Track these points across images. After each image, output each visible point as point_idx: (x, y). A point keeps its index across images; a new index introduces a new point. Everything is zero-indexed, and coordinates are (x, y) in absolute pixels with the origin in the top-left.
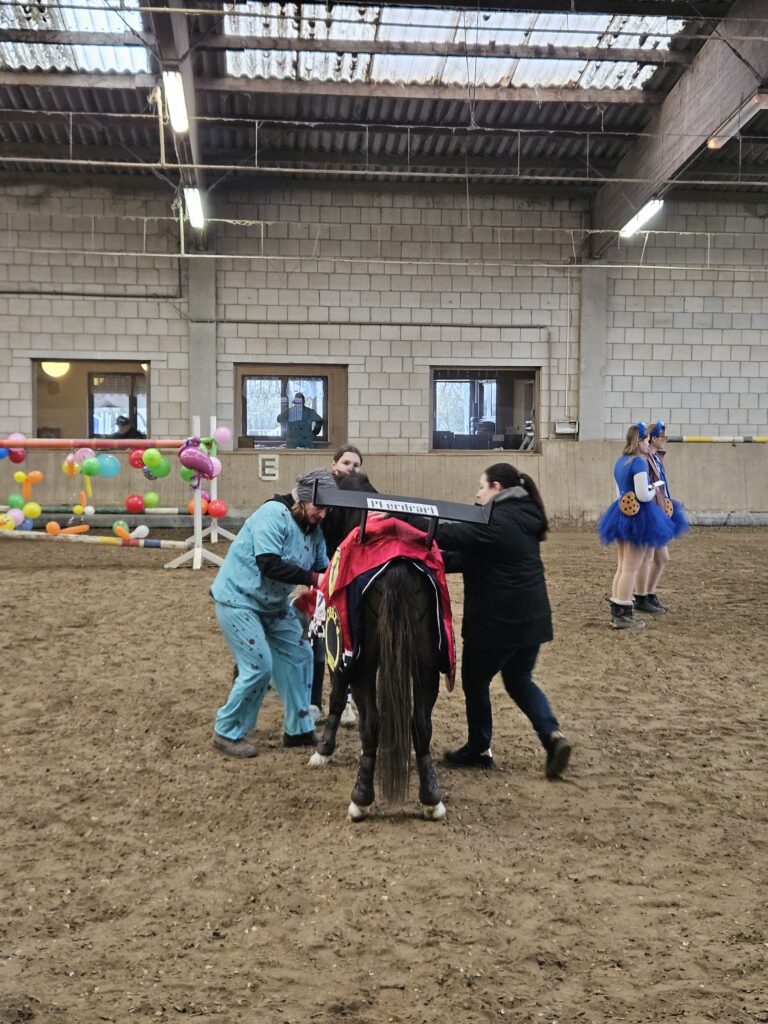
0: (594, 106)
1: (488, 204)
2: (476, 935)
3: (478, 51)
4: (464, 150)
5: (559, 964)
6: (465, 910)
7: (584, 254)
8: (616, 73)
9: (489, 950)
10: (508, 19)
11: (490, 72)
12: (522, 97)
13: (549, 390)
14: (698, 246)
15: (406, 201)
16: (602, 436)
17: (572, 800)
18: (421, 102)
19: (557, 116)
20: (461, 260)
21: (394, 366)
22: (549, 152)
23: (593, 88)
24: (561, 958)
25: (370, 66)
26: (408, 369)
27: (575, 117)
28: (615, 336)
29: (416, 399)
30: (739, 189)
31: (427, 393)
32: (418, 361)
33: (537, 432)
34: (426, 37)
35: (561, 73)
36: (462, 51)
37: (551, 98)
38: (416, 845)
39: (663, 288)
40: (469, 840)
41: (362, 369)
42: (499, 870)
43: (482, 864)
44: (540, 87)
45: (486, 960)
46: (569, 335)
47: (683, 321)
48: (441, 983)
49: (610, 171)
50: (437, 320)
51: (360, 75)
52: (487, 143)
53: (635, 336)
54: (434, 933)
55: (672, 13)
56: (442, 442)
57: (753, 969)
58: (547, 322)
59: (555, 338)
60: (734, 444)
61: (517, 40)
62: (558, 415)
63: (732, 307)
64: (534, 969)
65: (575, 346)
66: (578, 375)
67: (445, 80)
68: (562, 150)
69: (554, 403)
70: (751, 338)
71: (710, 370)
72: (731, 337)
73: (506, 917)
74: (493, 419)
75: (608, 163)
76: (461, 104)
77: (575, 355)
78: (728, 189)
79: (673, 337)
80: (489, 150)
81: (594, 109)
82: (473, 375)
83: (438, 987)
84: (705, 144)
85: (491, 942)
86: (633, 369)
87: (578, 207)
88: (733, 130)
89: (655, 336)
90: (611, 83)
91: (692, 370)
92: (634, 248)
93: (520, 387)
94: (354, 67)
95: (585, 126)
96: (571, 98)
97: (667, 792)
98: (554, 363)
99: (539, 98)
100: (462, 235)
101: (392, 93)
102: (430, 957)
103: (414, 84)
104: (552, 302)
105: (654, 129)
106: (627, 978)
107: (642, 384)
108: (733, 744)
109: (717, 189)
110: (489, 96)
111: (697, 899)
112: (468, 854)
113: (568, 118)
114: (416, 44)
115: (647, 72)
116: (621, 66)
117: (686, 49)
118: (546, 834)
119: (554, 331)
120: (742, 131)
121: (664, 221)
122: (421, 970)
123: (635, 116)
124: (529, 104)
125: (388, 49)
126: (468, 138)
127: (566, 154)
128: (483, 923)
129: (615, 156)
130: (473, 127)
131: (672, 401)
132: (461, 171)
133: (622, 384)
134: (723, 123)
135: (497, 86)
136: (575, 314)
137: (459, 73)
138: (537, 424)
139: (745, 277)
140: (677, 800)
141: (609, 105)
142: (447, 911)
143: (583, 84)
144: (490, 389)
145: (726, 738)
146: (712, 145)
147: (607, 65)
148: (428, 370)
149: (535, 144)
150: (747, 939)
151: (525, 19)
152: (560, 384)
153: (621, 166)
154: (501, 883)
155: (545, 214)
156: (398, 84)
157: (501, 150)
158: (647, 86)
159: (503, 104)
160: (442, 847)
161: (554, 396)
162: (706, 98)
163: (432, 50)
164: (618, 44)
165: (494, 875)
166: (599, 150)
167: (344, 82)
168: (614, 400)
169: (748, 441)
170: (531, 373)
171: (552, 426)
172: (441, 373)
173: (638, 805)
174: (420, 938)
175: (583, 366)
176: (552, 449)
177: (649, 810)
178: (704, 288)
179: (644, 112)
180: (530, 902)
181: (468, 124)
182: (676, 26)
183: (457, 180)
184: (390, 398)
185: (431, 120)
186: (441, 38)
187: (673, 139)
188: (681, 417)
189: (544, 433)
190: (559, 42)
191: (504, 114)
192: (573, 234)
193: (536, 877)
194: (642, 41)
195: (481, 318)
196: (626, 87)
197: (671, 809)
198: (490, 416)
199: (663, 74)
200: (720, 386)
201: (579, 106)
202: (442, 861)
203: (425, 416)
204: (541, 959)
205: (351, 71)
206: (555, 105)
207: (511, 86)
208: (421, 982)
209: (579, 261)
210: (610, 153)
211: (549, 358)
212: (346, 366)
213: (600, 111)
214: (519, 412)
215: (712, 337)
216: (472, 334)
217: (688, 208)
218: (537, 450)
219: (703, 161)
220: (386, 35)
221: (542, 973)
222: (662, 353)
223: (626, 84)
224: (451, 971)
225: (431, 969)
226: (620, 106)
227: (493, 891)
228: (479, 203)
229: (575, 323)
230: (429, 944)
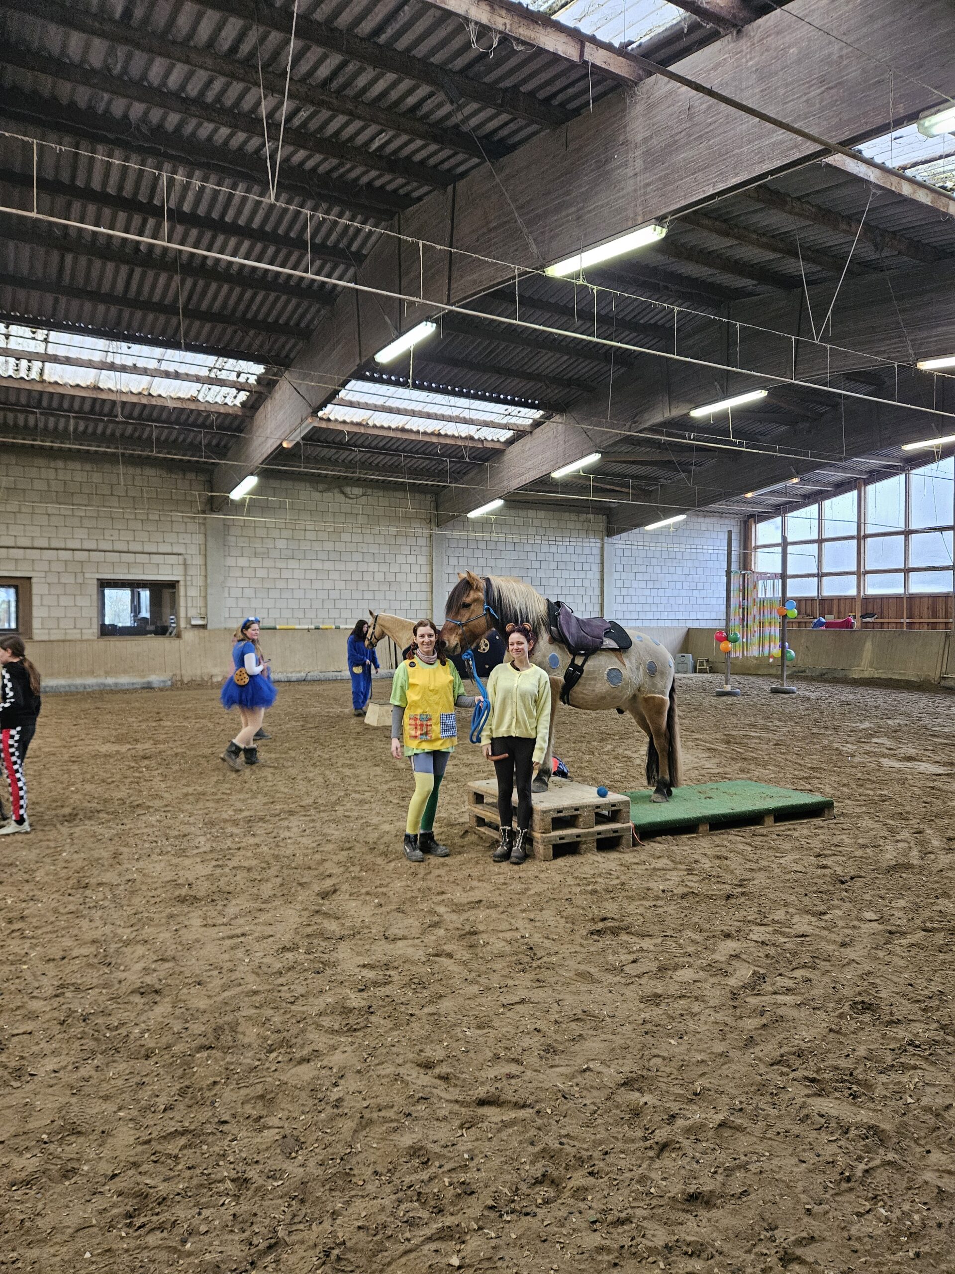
0: (209, 413)
1: (138, 471)
2: (95, 982)
3: (123, 369)
4: (118, 434)
5: (156, 992)
6: (90, 965)
7: (208, 507)
8: (222, 394)
9: (104, 991)
10: (145, 350)
11: (134, 384)
12: (159, 402)
13: (186, 596)
14: (281, 507)
15: (77, 465)
16: (223, 626)
17: (181, 873)
18: (84, 398)
19: (184, 417)
20: (119, 507)
21: (68, 579)
22: (180, 439)
23: (207, 402)
24: (158, 987)
25: (42, 370)
26: (80, 580)
27: (196, 419)
28: (230, 561)
29: (88, 601)
30: (306, 474)
31: (95, 597)
32: (87, 576)
33: (178, 623)
34: (85, 355)
35: (186, 390)
36: (112, 367)
37: (178, 405)
38: (57, 923)
39: (261, 532)
40: (100, 913)
41: (43, 580)
42: (119, 931)
43: (108, 929)
44: (171, 398)
45: (102, 998)
46: (198, 560)
47: (275, 554)
48: (62, 1023)
49: (223, 456)
50: (101, 547)
51: (34, 375)
52: (135, 430)
53: (243, 562)
54: (61, 986)
55: (258, 360)
56: (108, 631)
57: (289, 969)
58: (182, 551)
59: (189, 562)
60: (308, 630)
61: (152, 365)
62: (192, 612)
63: (306, 546)
64: (137, 999)
65: (203, 567)
66: (206, 586)
67: (101, 385)
68: (189, 440)
69: (189, 605)
70: (318, 565)
71: (292, 584)
72: (305, 564)
73: (120, 965)
74: (148, 615)
75: (221, 451)
76: (114, 403)
77: (203, 573)
78: (299, 473)
79: (268, 563)
80: (137, 434)
81: (208, 416)
82: (134, 585)
83: (59, 1027)
84: (281, 444)
85: (106, 986)
86: (242, 583)
87: (202, 478)
88: (297, 437)
89: (257, 562)
90: (219, 400)
91: (281, 584)
92: (238, 507)
93: (166, 593)
94: (29, 369)
95: (203, 425)
96: (192, 406)
97: (248, 858)
98: (189, 578)
99: (171, 404)
100: (120, 491)
101: (61, 390)
102: (56, 1005)
103: (78, 386)
104: (187, 538)
105: (250, 432)
106: (204, 992)
107: (249, 593)
108: (294, 822)
109: (293, 472)
110: (135, 400)
111: (259, 928)
112: (98, 923)
113: (191, 420)
114: (77, 359)
115: (243, 396)
116: (225, 390)
117: (266, 385)
118: (158, 900)
119: (188, 557)
120: (303, 438)
121: (257, 491)
122: (47, 1017)
123: (236, 423)
124: (164, 408)
125: (55, 359)
126: (120, 426)
127: (191, 443)
128: (101, 972)
129: (225, 446)
130: (120, 418)
131: (269, 603)
132: (117, 448)
133: (236, 592)
134: (291, 432)
135: (140, 393)
136: (203, 547)
137: (109, 381)
138: (178, 618)
139: (312, 528)
140: (254, 863)
141: (219, 414)
142: (75, 968)
143: (200, 398)
144: (145, 595)
145: (291, 818)
146: (285, 445)
147: (215, 388)
148: (95, 582)
149: (170, 434)
150: (289, 950)
151: (158, 352)
152: (193, 592)
153: (229, 454)
154: (120, 940)
155: (179, 481)
156: (65, 385)
157: (145, 436)
158: (243, 404)
159: (145, 406)
160: (77, 921)
161: (189, 600)
162: (280, 416)
163: (90, 364)
164: (223, 375)
165: (115, 935)
166: (214, 442)
167: (22, 378)
168: (231, 602)
169: (317, 628)
170: (173, 585)
171: (188, 620)
172: (104, 584)
173: (227, 870)
174: (50, 991)
175: (209, 581)
176: (189, 636)
177: (234, 872)
178: (286, 533)
179: (243, 421)
180: (140, 950)
181: (116, 416)
182: (260, 369)
183: (113, 454)
184: (64, 601)
185: (92, 411)
186: (97, 357)
187: (261, 440)
188: (275, 614)
189: (183, 624)
190: (182, 369)
191: (146, 412)
192: (198, 494)
193: (148, 932)
194: (238, 375)
195: (135, 547)
196: (230, 404)
197: (249, 870)
198: (145, 613)
199: (253, 398)
200: (299, 594)
201: (199, 412)
202: (76, 932)
203: (94, 613)
204: (142, 990)
205: (29, 371)
206: (183, 410)
207: (150, 394)
208: (45, 1026)
209: (204, 512)
210: (222, 444)
211: (185, 575)
212: (30, 578)
213: (213, 417)
214: (166, 610)
215: (293, 564)
216: (129, 558)
217: (275, 484)
218: (178, 636)
219: (280, 454)
220: (52, 349)
221: (142, 1001)
222: (261, 573)
223: (229, 401)
224: (71, 1012)
225: (56, 1014)
226: (227, 415)
227: (114, 946)
228: (131, 470)
229: (203, 552)
230: (56, 996)
